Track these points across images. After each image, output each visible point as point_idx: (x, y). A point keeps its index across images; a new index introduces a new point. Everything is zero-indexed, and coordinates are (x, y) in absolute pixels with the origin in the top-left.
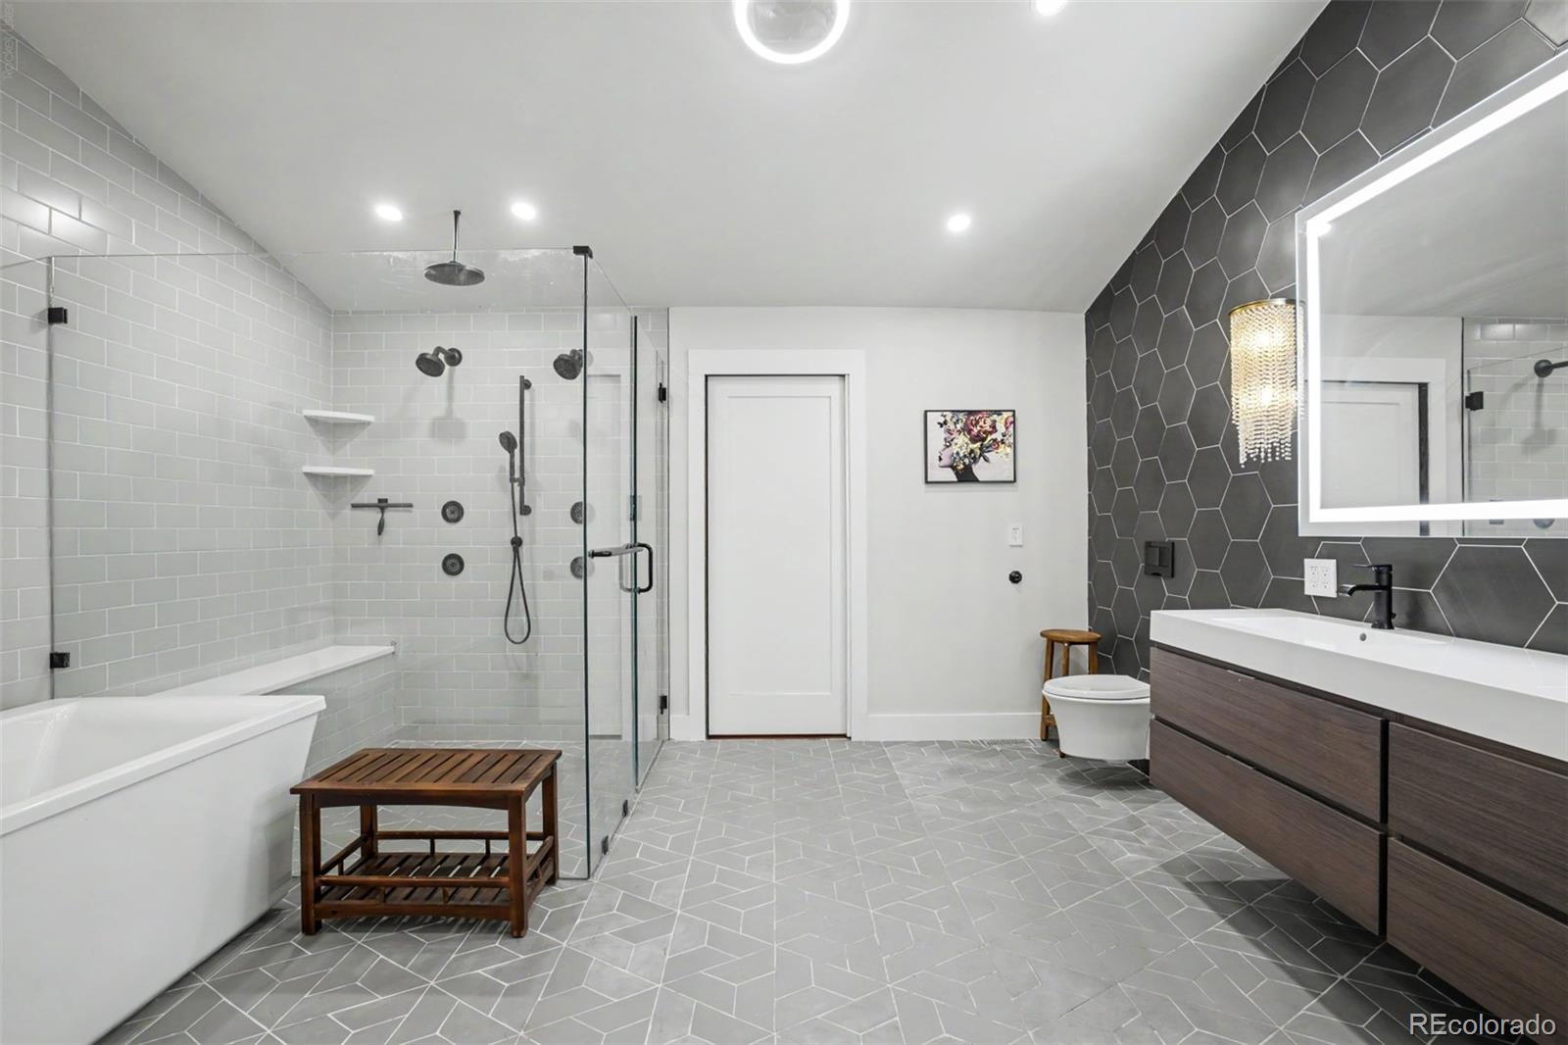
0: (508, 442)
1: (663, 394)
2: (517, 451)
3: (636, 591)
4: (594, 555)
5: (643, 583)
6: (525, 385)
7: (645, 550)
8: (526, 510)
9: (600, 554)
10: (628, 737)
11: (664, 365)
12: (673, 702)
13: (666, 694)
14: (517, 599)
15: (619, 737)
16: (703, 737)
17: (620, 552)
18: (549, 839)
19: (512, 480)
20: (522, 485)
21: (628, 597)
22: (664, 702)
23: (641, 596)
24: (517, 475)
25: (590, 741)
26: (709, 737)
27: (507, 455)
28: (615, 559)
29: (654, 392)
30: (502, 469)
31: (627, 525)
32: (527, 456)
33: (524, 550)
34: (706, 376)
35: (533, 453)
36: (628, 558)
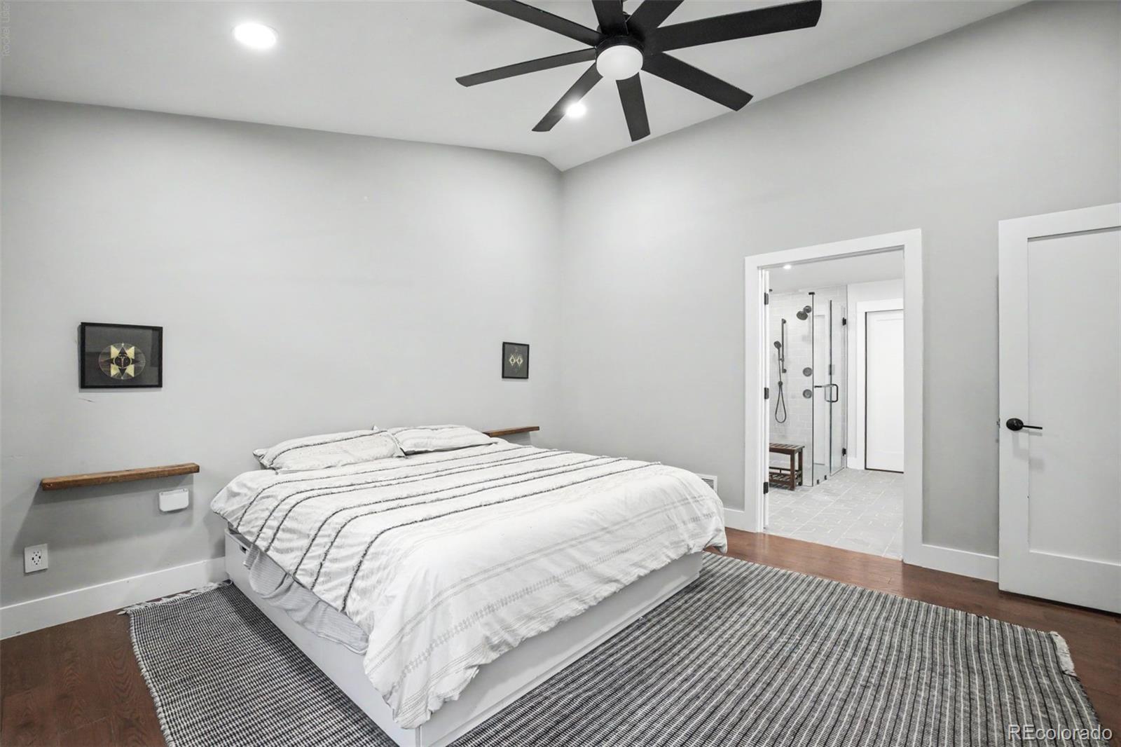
0: (777, 345)
1: (844, 322)
2: (781, 349)
3: (831, 402)
4: (816, 387)
5: (834, 398)
6: (784, 322)
7: (835, 387)
8: (785, 371)
9: (818, 387)
10: (828, 465)
11: (845, 309)
12: (848, 451)
13: (845, 448)
14: (781, 406)
15: (823, 465)
16: (863, 468)
17: (825, 387)
18: (800, 472)
19: (779, 359)
20: (783, 360)
21: (828, 404)
22: (844, 452)
23: (833, 404)
24: (781, 357)
25: (814, 465)
26: (866, 469)
27: (777, 350)
28: (823, 389)
29: (840, 321)
30: (774, 355)
31: (828, 377)
32: (785, 350)
33: (783, 386)
34: (866, 313)
35: (787, 348)
36: (828, 389)
